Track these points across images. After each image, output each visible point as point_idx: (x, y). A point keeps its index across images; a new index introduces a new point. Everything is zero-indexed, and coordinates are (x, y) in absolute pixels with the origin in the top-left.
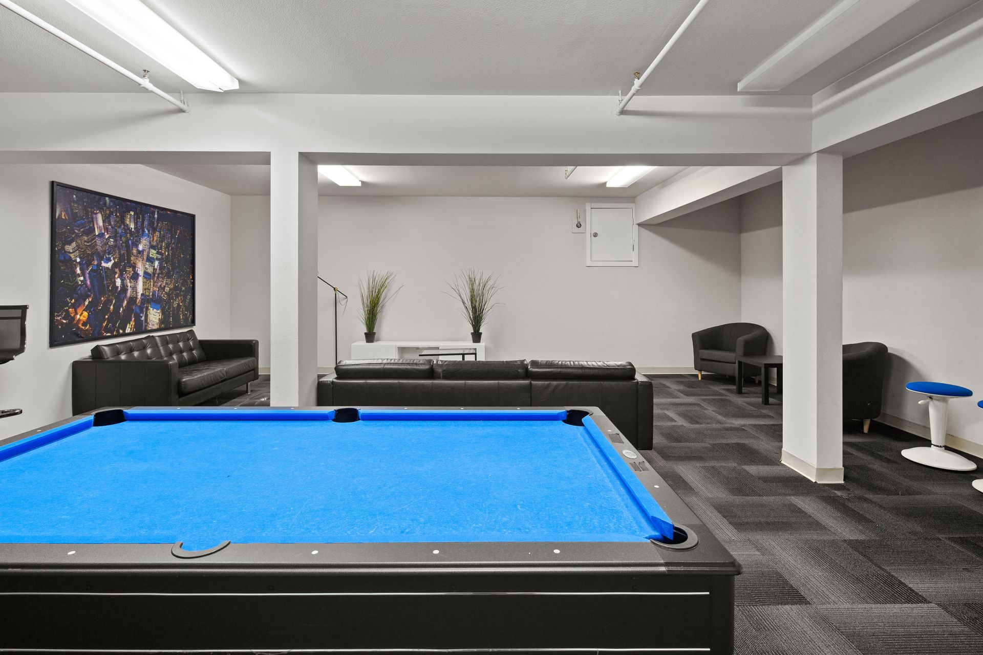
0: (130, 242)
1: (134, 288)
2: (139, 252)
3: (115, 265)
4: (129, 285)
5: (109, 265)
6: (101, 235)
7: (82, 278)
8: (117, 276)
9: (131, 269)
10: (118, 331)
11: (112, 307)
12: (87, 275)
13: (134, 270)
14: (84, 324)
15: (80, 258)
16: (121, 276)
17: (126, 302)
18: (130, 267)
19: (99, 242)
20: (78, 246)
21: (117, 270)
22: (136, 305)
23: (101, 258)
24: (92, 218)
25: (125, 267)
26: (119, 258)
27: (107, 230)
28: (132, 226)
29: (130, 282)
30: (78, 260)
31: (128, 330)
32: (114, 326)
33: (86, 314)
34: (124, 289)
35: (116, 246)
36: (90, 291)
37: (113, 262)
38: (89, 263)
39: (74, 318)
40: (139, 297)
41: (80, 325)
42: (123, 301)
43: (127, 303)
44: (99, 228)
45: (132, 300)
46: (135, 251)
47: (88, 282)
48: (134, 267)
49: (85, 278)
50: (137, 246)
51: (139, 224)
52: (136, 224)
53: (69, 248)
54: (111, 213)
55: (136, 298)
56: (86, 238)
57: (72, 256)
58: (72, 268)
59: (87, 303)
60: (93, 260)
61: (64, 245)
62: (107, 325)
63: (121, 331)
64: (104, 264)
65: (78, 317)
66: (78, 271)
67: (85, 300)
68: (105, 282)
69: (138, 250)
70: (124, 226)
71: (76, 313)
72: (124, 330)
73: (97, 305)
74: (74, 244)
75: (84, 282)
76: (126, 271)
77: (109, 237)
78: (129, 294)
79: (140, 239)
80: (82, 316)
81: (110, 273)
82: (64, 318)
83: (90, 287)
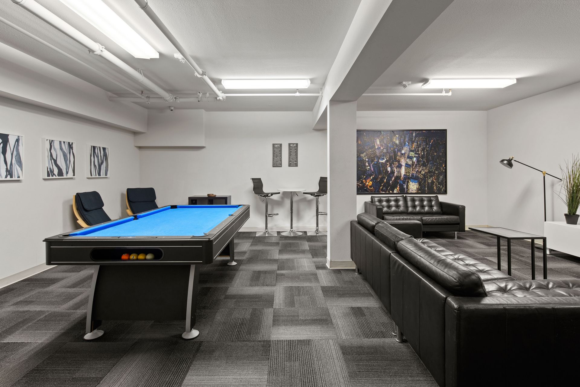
0: (396, 150)
1: (399, 172)
2: (402, 154)
3: (387, 161)
4: (396, 170)
5: (384, 161)
6: (379, 148)
7: (369, 167)
8: (388, 166)
9: (397, 163)
10: (389, 192)
11: (385, 180)
12: (372, 166)
13: (399, 164)
14: (371, 187)
15: (368, 159)
16: (390, 166)
17: (393, 178)
18: (396, 162)
19: (377, 151)
20: (367, 154)
21: (388, 163)
22: (401, 180)
23: (379, 158)
24: (374, 141)
25: (393, 161)
26: (390, 158)
27: (382, 146)
28: (397, 142)
29: (396, 169)
30: (367, 160)
31: (395, 191)
32: (387, 189)
33: (371, 182)
34: (392, 172)
35: (387, 152)
36: (373, 173)
37: (385, 160)
38: (372, 161)
39: (365, 184)
40: (402, 176)
41: (368, 187)
42: (392, 178)
43: (395, 179)
44: (378, 145)
45: (398, 178)
46: (399, 154)
47: (372, 169)
48: (399, 161)
49: (370, 167)
50: (401, 151)
51: (402, 140)
52: (400, 141)
53: (362, 155)
54: (384, 138)
55: (401, 176)
56: (371, 150)
57: (364, 158)
58: (364, 163)
59: (371, 178)
60: (375, 159)
61: (360, 154)
62: (383, 188)
63: (391, 192)
64: (380, 161)
65: (367, 183)
66: (367, 164)
67: (371, 177)
68: (381, 169)
69: (401, 153)
70: (392, 142)
71: (366, 182)
72: (393, 191)
73: (377, 179)
74: (365, 153)
75: (370, 169)
76: (394, 164)
77: (383, 149)
78: (395, 174)
79: (403, 148)
80: (369, 183)
81: (384, 165)
82: (360, 184)
83: (373, 171)
